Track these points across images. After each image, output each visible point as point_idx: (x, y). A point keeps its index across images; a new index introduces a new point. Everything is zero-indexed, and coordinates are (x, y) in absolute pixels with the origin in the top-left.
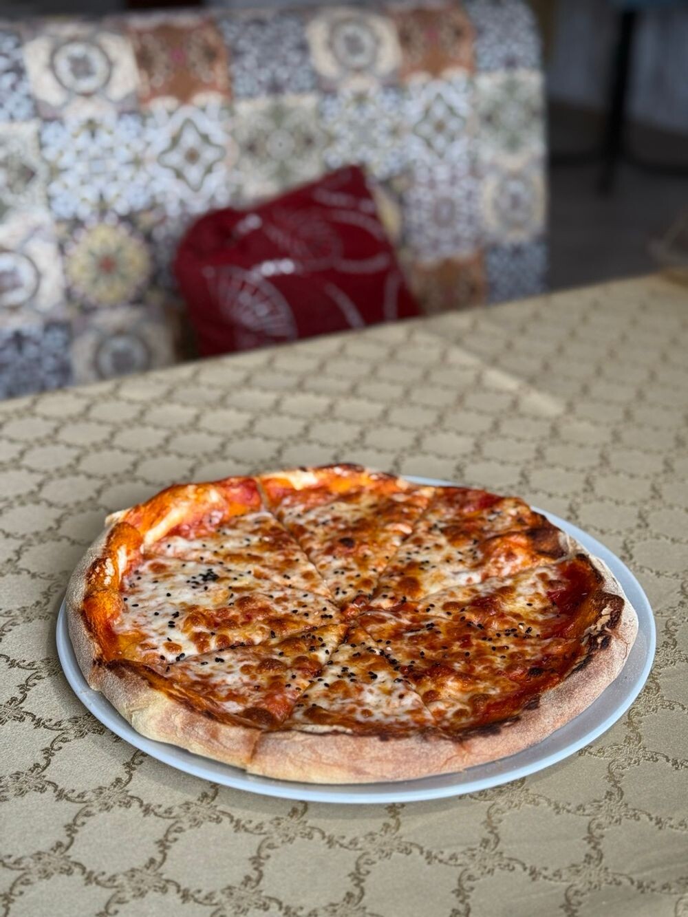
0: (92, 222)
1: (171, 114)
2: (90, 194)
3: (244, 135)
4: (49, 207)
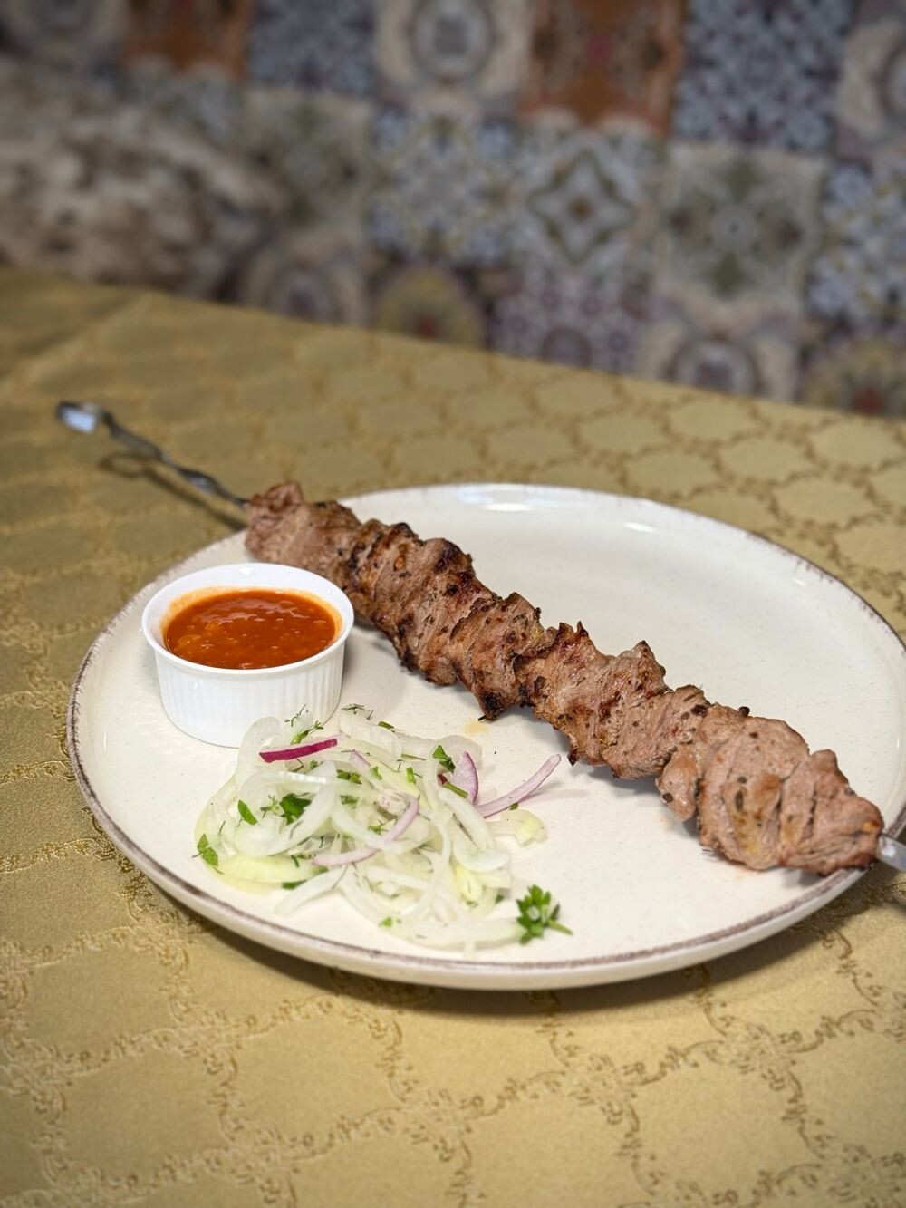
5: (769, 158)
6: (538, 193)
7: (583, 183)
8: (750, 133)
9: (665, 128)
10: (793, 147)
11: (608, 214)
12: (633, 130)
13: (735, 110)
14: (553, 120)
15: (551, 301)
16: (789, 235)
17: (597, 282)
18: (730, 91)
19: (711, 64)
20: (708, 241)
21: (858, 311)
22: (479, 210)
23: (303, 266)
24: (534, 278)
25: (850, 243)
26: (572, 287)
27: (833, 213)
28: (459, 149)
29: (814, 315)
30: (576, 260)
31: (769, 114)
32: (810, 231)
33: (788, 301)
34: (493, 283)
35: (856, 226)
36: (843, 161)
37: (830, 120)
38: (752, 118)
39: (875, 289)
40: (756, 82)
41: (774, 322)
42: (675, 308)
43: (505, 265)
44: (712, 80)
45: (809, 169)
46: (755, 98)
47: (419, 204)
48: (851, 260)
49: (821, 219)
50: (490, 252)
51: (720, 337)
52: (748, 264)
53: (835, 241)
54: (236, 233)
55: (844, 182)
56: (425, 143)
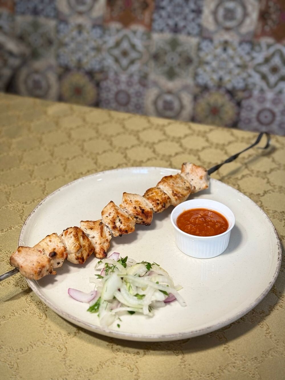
5: (182, 37)
6: (111, 48)
7: (125, 45)
8: (176, 30)
9: (150, 28)
10: (189, 34)
11: (133, 55)
12: (140, 29)
13: (171, 23)
14: (115, 26)
15: (117, 82)
16: (189, 61)
17: (131, 76)
18: (169, 17)
19: (163, 8)
20: (165, 63)
21: (211, 84)
22: (93, 54)
23: (36, 72)
24: (111, 75)
25: (207, 63)
26: (123, 77)
27: (202, 54)
28: (85, 35)
29: (198, 85)
30: (125, 69)
31: (181, 24)
32: (195, 60)
33: (189, 81)
34: (98, 77)
35: (209, 58)
36: (204, 38)
37: (200, 25)
38: (176, 25)
39: (215, 77)
40: (177, 14)
41: (185, 88)
42: (155, 84)
43: (102, 71)
44: (164, 13)
45: (194, 41)
46: (177, 19)
47: (73, 52)
48: (208, 68)
49: (198, 56)
50: (97, 67)
51: (169, 92)
52: (177, 70)
53: (202, 63)
54: (14, 62)
55: (205, 44)
56: (75, 33)
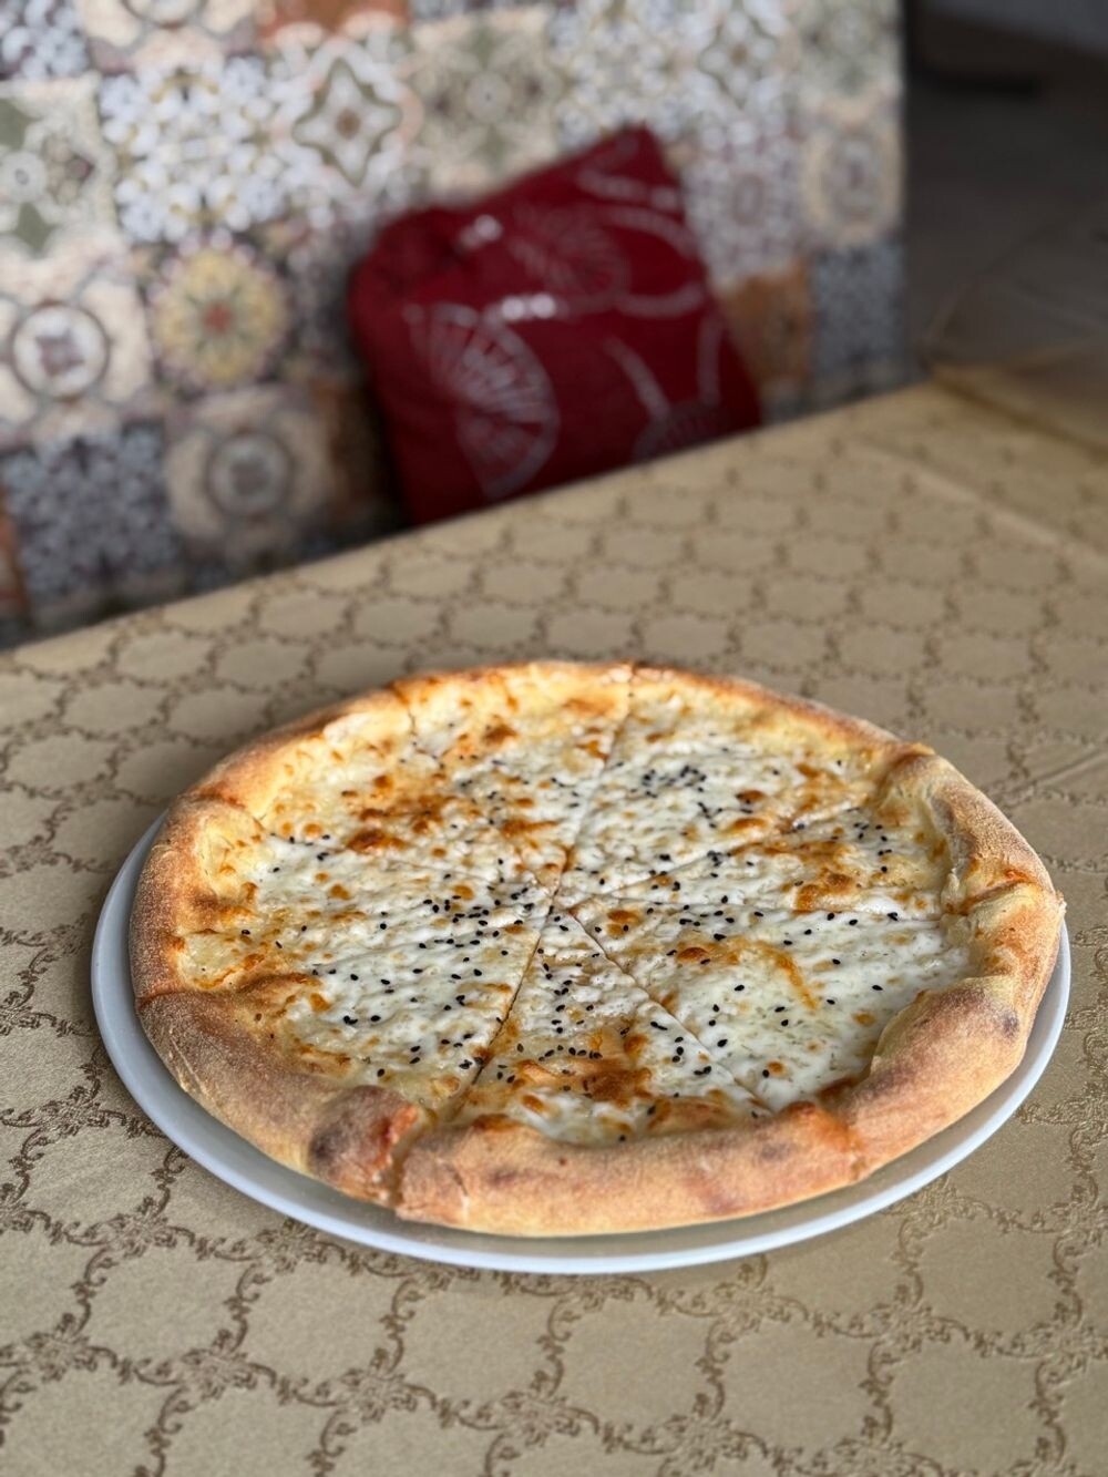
0: (190, 247)
1: (311, 52)
2: (185, 197)
3: (430, 84)
4: (120, 224)
